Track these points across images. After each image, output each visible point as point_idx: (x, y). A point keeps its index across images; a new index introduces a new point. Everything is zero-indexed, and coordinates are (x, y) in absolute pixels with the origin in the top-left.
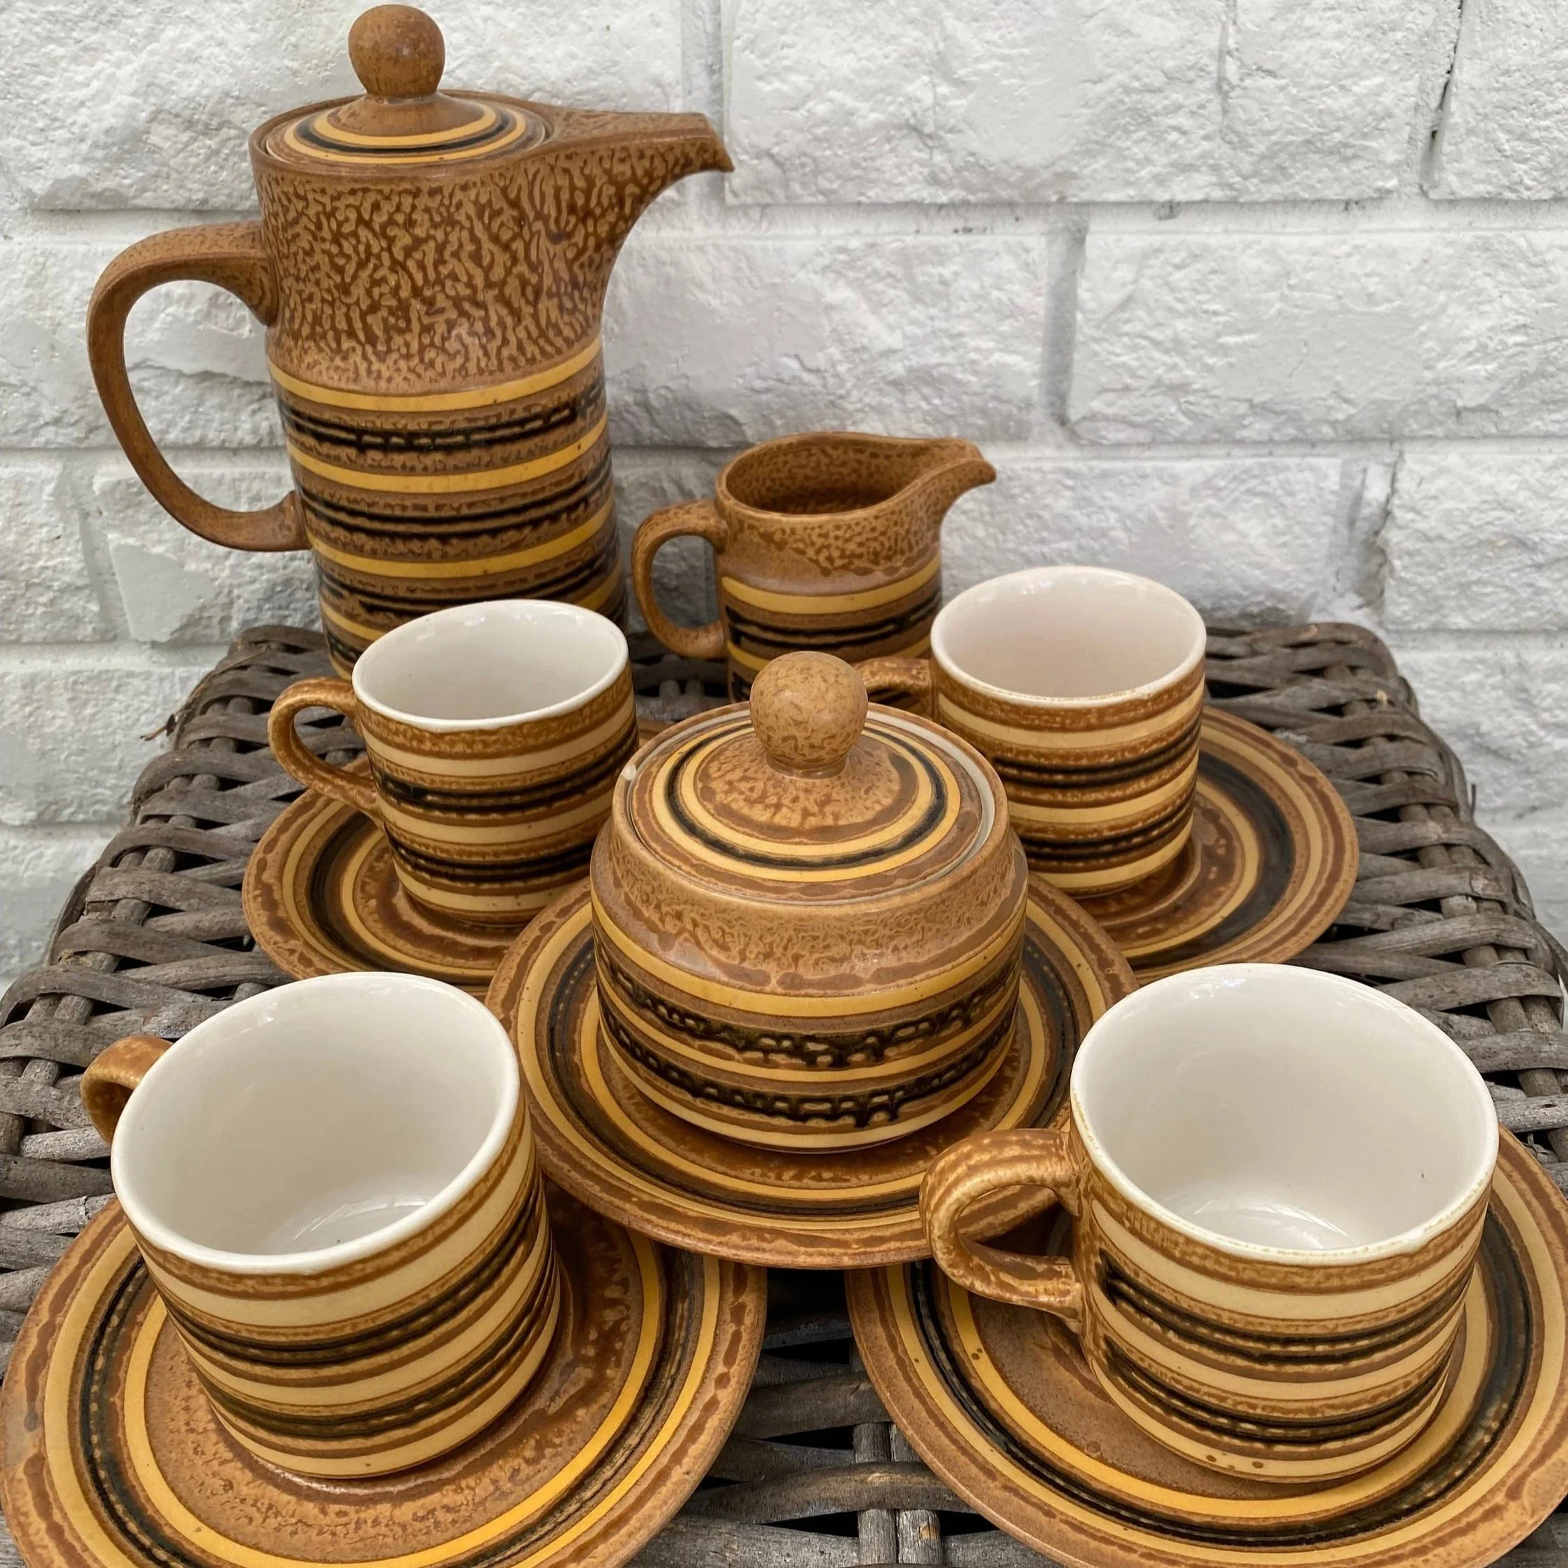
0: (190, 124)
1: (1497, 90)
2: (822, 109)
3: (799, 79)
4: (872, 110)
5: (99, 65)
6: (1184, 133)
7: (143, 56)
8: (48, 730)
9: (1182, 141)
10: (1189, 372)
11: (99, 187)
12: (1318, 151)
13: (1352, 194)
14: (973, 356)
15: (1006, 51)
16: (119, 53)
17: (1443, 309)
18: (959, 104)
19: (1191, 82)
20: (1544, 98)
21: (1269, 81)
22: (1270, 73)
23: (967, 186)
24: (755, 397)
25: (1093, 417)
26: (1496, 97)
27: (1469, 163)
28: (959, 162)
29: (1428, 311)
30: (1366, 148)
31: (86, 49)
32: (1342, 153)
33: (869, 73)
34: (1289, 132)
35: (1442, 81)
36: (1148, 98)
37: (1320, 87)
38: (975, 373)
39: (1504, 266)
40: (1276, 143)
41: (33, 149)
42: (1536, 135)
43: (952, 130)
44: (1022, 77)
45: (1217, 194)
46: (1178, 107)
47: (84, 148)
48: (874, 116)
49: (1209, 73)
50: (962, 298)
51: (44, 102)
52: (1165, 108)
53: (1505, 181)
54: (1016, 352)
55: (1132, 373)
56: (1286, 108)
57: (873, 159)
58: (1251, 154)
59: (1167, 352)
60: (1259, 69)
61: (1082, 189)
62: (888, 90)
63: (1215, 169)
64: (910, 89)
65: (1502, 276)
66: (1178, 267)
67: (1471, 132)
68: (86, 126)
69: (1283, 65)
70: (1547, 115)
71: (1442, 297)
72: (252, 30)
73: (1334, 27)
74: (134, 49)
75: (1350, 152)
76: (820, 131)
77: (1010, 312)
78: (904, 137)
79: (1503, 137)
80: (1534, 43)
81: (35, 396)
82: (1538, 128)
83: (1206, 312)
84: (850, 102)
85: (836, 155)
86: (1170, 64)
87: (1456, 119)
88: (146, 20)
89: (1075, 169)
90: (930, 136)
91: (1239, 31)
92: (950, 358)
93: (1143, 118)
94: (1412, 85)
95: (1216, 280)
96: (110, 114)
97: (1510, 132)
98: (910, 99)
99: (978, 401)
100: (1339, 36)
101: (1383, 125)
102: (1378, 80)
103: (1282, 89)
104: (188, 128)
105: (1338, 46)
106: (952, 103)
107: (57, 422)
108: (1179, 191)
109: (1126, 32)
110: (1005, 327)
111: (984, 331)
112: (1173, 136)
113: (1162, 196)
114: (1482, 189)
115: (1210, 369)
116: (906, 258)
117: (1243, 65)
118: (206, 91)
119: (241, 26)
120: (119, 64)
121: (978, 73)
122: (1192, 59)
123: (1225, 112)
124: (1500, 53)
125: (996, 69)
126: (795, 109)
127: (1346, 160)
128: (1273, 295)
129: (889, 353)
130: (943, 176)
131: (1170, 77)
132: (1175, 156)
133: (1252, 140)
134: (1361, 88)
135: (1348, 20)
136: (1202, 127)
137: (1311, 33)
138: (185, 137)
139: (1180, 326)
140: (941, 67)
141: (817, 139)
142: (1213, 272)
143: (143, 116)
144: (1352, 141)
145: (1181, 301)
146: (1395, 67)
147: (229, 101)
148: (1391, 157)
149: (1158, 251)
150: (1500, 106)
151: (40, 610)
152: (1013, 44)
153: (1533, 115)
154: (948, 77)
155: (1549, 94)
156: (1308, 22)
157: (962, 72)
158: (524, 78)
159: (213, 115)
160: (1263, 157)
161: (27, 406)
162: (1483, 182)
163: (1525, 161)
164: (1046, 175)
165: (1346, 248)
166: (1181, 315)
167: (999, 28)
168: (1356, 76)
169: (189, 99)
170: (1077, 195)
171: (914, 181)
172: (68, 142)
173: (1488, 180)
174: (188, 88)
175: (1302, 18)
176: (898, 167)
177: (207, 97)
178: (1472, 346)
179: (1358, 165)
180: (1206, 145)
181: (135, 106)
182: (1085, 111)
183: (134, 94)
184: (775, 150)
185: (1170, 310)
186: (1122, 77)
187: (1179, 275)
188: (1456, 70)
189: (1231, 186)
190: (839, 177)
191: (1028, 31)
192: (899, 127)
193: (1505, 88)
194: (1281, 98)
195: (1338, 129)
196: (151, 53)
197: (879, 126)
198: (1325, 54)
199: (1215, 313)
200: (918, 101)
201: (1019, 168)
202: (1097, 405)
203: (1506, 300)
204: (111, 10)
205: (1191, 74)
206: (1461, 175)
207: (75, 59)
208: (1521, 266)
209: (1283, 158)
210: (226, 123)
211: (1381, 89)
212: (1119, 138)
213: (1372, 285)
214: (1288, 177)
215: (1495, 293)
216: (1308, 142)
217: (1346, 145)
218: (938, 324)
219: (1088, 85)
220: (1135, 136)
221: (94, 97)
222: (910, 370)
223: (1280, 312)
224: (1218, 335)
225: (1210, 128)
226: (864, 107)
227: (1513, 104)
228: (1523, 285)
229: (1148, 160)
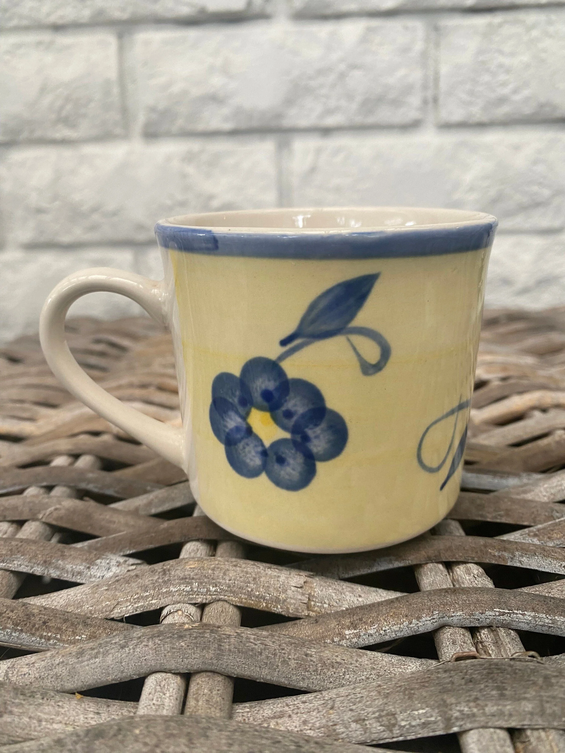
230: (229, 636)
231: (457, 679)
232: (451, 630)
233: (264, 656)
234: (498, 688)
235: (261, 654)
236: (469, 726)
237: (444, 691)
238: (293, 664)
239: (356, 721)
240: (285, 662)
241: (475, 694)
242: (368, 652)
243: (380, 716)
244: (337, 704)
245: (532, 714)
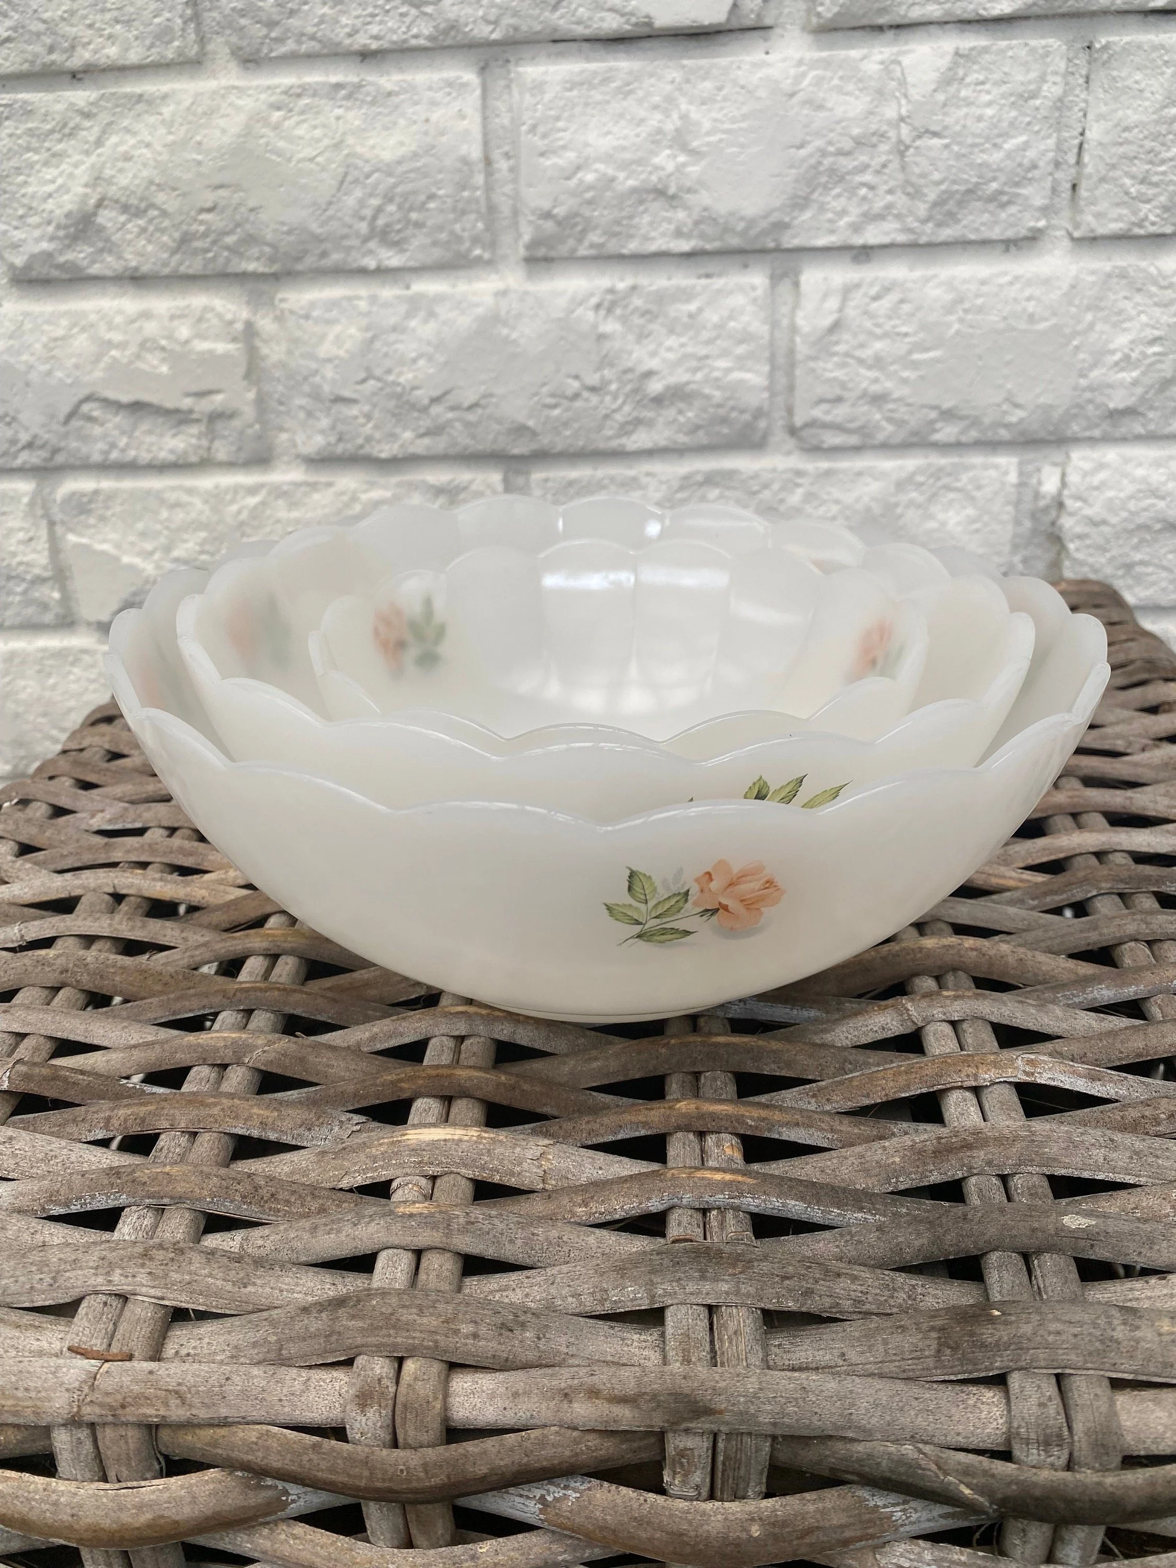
0: (125, 208)
1: (1121, 144)
2: (590, 177)
3: (571, 155)
4: (627, 178)
5: (63, 166)
6: (872, 188)
7: (93, 158)
8: (23, 696)
9: (870, 195)
10: (889, 385)
11: (62, 259)
12: (979, 199)
13: (1010, 234)
14: (716, 374)
15: (727, 126)
16: (77, 157)
17: (1091, 326)
18: (694, 170)
19: (874, 146)
20: (1158, 147)
21: (936, 142)
22: (935, 134)
23: (702, 236)
24: (546, 412)
25: (812, 424)
26: (1121, 150)
27: (1102, 206)
28: (695, 216)
29: (1079, 328)
30: (1018, 195)
31: (54, 155)
32: (998, 200)
33: (624, 149)
34: (954, 182)
35: (1076, 142)
36: (843, 161)
37: (974, 145)
38: (719, 388)
39: (1139, 290)
40: (944, 192)
41: (15, 232)
42: (1155, 179)
43: (689, 191)
44: (742, 146)
45: (901, 238)
46: (865, 168)
47: (50, 229)
48: (631, 183)
49: (889, 138)
50: (704, 327)
51: (24, 196)
52: (855, 168)
53: (1133, 219)
54: (749, 370)
55: (843, 385)
56: (951, 163)
57: (631, 217)
58: (925, 202)
59: (870, 368)
60: (927, 131)
61: (794, 237)
62: (639, 162)
63: (899, 217)
64: (657, 160)
65: (1138, 298)
66: (876, 298)
67: (1103, 180)
68: (52, 212)
69: (946, 128)
70: (1163, 162)
71: (1089, 317)
72: (170, 133)
73: (986, 98)
74: (87, 153)
75: (1005, 198)
76: (588, 195)
77: (745, 337)
78: (654, 200)
79: (1128, 181)
80: (1147, 103)
81: (14, 425)
82: (1157, 173)
83: (898, 334)
84: (610, 172)
85: (602, 215)
86: (856, 131)
87: (1089, 170)
88: (96, 130)
89: (787, 219)
90: (673, 197)
91: (909, 101)
92: (699, 376)
93: (837, 177)
94: (1051, 142)
95: (906, 308)
96: (67, 203)
97: (1133, 177)
98: (657, 168)
99: (722, 412)
100: (989, 104)
101: (1030, 175)
102: (1023, 138)
103: (946, 146)
104: (123, 212)
105: (989, 112)
106: (690, 169)
107: (30, 446)
108: (872, 235)
109: (820, 107)
110: (741, 350)
111: (724, 353)
112: (863, 191)
113: (858, 240)
114: (1115, 227)
115: (905, 381)
116: (661, 298)
117: (915, 129)
118: (137, 182)
119: (162, 131)
120: (76, 165)
121: (708, 144)
122: (873, 127)
123: (903, 168)
124: (1120, 113)
125: (721, 140)
126: (568, 178)
127: (1003, 206)
128: (953, 318)
129: (649, 374)
130: (685, 230)
131: (859, 143)
132: (866, 207)
133: (926, 190)
134: (1009, 145)
135: (996, 91)
136: (886, 182)
137: (969, 103)
138: (123, 218)
139: (878, 345)
140: (680, 141)
141: (590, 202)
142: (902, 301)
143: (92, 202)
144: (1006, 189)
145: (878, 325)
146: (1037, 128)
147: (153, 188)
148: (1039, 202)
149: (858, 286)
150: (1124, 157)
151: (18, 598)
152: (733, 120)
153: (1151, 162)
154: (685, 148)
155: (1163, 144)
156: (963, 93)
157: (695, 144)
158: (367, 161)
159: (142, 199)
160: (935, 204)
161: (9, 433)
162: (1116, 220)
163: (1148, 201)
164: (764, 224)
165: (1007, 278)
166: (878, 338)
167: (722, 109)
168: (1005, 135)
169: (125, 188)
170: (790, 241)
171: (663, 235)
172: (38, 226)
173: (1119, 219)
174: (124, 180)
175: (958, 91)
176: (651, 224)
177: (138, 186)
178: (1117, 356)
179: (1013, 209)
180: (889, 198)
181: (86, 195)
182: (793, 171)
183: (86, 186)
184: (555, 211)
185: (871, 333)
186: (819, 143)
187: (875, 305)
188: (1087, 132)
189: (911, 231)
190: (605, 233)
191: (745, 109)
192: (648, 191)
193: (1127, 142)
194: (946, 154)
195: (994, 179)
196: (99, 155)
197: (634, 191)
198: (980, 119)
199: (906, 335)
200: (663, 169)
201: (742, 219)
202: (818, 413)
203: (1143, 318)
204: (71, 125)
205: (874, 139)
206: (1098, 215)
207: (46, 164)
208: (1154, 289)
209: (951, 205)
210: (152, 206)
211: (1026, 146)
212: (821, 194)
213: (1031, 307)
214: (958, 221)
215: (1134, 313)
216: (969, 191)
217: (1001, 193)
218: (689, 349)
219: (793, 150)
220: (834, 192)
221: (57, 191)
222: (668, 388)
223: (958, 333)
224: (910, 352)
225: (892, 183)
226: (621, 175)
227: (1132, 154)
228: (1156, 304)
229: (844, 212)
230: (458, 1217)
231: (666, 1262)
232: (680, 1211)
233: (491, 1235)
234: (700, 1271)
235: (488, 1233)
236: (670, 1302)
237: (653, 1272)
238: (519, 1242)
239: (573, 1296)
240: (511, 1241)
241: (678, 1275)
242: (597, 1231)
243: (594, 1292)
244: (558, 1280)
245: (727, 1293)
